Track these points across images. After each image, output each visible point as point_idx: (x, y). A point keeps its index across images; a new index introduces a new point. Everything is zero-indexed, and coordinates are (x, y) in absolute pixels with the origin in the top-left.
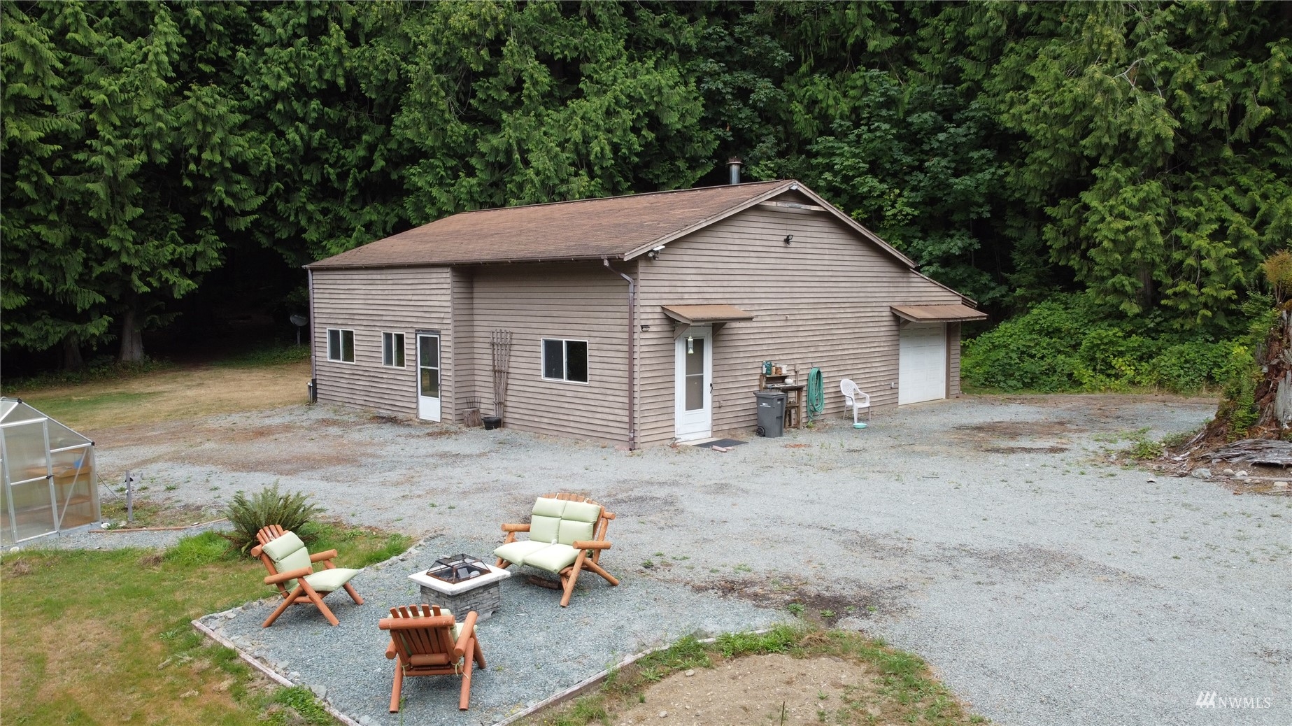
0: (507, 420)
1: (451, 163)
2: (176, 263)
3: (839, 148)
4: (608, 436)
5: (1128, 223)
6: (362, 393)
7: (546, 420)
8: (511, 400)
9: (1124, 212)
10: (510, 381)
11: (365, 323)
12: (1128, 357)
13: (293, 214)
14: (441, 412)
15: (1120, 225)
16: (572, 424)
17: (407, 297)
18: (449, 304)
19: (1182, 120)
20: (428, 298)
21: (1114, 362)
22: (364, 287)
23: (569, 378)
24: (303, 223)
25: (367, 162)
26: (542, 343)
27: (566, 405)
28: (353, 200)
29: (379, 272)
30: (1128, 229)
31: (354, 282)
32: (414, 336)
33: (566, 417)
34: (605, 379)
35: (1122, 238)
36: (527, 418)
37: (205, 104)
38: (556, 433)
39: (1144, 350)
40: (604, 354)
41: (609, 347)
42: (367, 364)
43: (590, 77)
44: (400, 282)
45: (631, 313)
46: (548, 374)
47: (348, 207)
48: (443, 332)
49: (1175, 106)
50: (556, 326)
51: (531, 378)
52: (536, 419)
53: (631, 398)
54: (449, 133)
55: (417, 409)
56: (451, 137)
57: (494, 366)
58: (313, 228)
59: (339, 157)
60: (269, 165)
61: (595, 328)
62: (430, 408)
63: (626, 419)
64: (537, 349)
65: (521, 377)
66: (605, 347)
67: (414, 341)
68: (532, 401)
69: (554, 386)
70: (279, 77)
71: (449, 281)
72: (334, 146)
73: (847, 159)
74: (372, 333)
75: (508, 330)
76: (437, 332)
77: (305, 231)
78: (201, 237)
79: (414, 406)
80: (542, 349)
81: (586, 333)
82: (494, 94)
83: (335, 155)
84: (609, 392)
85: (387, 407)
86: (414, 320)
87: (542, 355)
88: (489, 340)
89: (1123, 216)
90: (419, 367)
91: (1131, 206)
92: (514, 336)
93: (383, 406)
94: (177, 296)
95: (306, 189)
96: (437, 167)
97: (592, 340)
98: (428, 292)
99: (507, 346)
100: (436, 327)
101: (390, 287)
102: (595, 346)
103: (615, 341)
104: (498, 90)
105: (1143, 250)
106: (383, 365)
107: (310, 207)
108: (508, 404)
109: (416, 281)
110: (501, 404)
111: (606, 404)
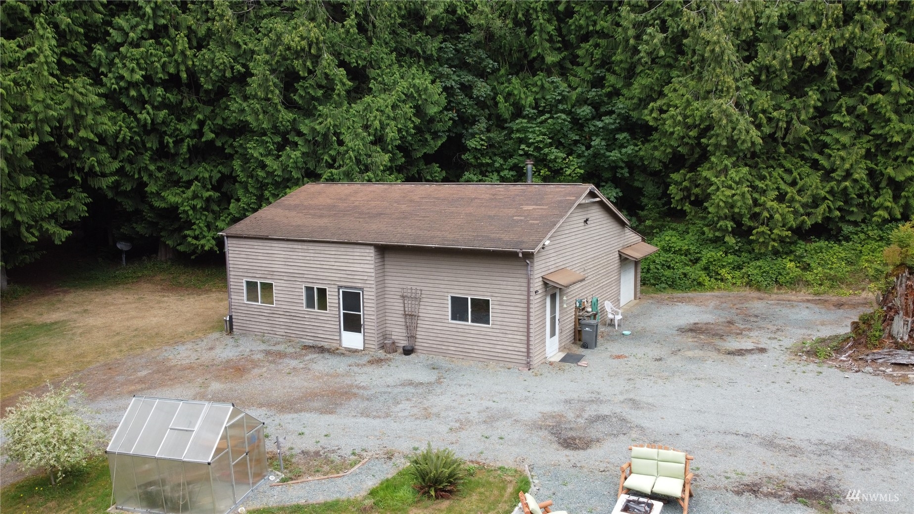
0: (416, 347)
1: (278, 139)
2: (53, 216)
3: (531, 127)
4: (508, 360)
5: (733, 192)
6: (283, 327)
7: (452, 348)
8: (420, 334)
9: (731, 185)
10: (419, 322)
11: (285, 278)
12: (727, 269)
13: (136, 173)
14: (364, 343)
15: (729, 193)
16: (476, 351)
17: (329, 263)
18: (372, 271)
19: (762, 132)
20: (351, 265)
21: (720, 272)
22: (284, 253)
23: (473, 321)
24: (145, 179)
25: (199, 134)
26: (449, 298)
27: (471, 339)
28: (185, 161)
29: (300, 243)
30: (734, 195)
31: (274, 248)
32: (337, 290)
33: (471, 347)
34: (505, 324)
35: (730, 201)
36: (435, 346)
37: (81, 93)
38: (461, 357)
39: (736, 264)
40: (504, 308)
41: (509, 304)
42: (288, 307)
43: (375, 79)
44: (322, 252)
45: (529, 283)
46: (454, 318)
47: (180, 166)
48: (365, 289)
49: (757, 122)
50: (462, 288)
51: (440, 320)
52: (444, 347)
53: (528, 336)
54: (280, 119)
55: (340, 340)
56: (281, 122)
57: (405, 311)
58: (152, 182)
59: (176, 129)
60: (124, 138)
61: (497, 291)
62: (352, 340)
63: (525, 350)
64: (445, 302)
65: (430, 319)
66: (505, 303)
67: (337, 294)
68: (440, 335)
69: (460, 327)
70: (133, 71)
71: (372, 255)
72: (171, 121)
73: (538, 136)
74: (293, 286)
75: (419, 288)
76: (362, 289)
77: (146, 185)
78: (71, 194)
79: (338, 338)
80: (450, 302)
81: (489, 294)
82: (311, 92)
83: (173, 128)
84: (508, 332)
85: (308, 338)
86: (337, 279)
87: (450, 306)
88: (400, 294)
89: (730, 187)
90: (342, 311)
91: (735, 182)
92: (423, 292)
93: (305, 337)
94: (57, 242)
95: (149, 154)
96: (267, 142)
97: (494, 298)
98: (351, 261)
99: (418, 299)
100: (359, 285)
101: (312, 255)
102: (496, 303)
103: (513, 300)
104: (314, 88)
105: (740, 208)
106: (304, 309)
107: (152, 167)
108: (417, 336)
109: (339, 253)
110: (412, 337)
111: (506, 340)
